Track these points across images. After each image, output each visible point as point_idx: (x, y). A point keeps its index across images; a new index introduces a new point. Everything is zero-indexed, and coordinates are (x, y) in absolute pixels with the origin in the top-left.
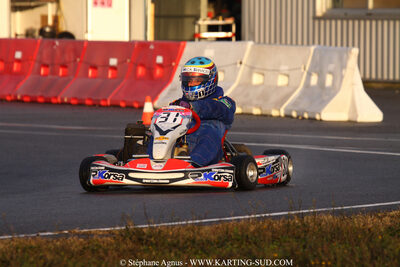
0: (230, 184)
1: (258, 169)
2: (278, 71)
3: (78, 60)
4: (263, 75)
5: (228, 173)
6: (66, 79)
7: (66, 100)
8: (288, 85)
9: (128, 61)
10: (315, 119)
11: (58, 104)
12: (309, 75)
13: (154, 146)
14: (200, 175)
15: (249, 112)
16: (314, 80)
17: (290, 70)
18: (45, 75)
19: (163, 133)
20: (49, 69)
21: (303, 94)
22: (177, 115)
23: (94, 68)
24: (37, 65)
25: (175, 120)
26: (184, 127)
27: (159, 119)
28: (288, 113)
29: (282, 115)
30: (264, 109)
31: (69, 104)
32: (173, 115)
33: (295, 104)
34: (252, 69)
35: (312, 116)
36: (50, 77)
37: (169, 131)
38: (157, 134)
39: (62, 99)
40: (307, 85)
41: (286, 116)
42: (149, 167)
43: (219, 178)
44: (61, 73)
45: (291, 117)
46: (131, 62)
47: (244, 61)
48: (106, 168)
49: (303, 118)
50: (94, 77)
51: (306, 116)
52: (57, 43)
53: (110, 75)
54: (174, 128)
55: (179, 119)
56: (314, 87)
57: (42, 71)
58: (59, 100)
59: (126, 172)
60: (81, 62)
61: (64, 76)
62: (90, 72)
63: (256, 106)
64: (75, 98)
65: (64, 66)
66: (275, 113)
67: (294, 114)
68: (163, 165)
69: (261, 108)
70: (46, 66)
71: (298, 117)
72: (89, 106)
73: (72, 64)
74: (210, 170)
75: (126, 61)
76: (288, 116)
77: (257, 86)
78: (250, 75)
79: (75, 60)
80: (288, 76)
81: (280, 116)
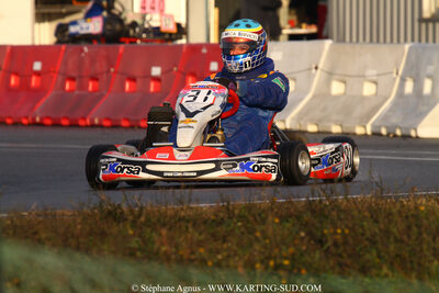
0: (274, 176)
1: (311, 160)
2: (364, 76)
3: (112, 70)
4: (345, 82)
5: (271, 162)
6: (97, 94)
7: (96, 121)
8: (376, 94)
9: (175, 69)
10: (410, 137)
11: (87, 126)
12: (403, 80)
13: (179, 131)
14: (235, 166)
15: (326, 129)
16: (409, 87)
17: (378, 75)
18: (71, 91)
19: (190, 115)
20: (75, 84)
21: (395, 104)
22: (209, 93)
23: (132, 79)
24: (60, 79)
25: (206, 99)
26: (217, 108)
27: (186, 98)
28: (376, 130)
29: (369, 132)
30: (344, 125)
31: (100, 126)
32: (204, 93)
33: (385, 118)
34: (330, 75)
35: (405, 133)
36: (77, 92)
37: (197, 112)
38: (182, 116)
39: (92, 120)
40: (401, 94)
41: (374, 134)
42: (172, 157)
43: (260, 169)
44: (90, 88)
45: (380, 135)
46: (179, 71)
47: (320, 66)
48: (119, 160)
49: (395, 136)
50: (131, 92)
51: (398, 132)
52: (86, 49)
53: (152, 89)
54: (205, 108)
55: (211, 98)
56: (409, 96)
57: (67, 86)
58: (88, 122)
59: (143, 164)
60: (116, 72)
61: (95, 91)
62: (127, 85)
63: (336, 123)
64: (108, 119)
65: (95, 79)
66: (359, 131)
67: (384, 131)
68: (189, 154)
69: (341, 126)
70: (72, 79)
71: (388, 135)
72: (125, 128)
73: (105, 75)
74: (248, 159)
75: (172, 70)
76: (376, 134)
77: (337, 97)
78: (328, 83)
79: (109, 71)
80: (376, 83)
81: (366, 135)
